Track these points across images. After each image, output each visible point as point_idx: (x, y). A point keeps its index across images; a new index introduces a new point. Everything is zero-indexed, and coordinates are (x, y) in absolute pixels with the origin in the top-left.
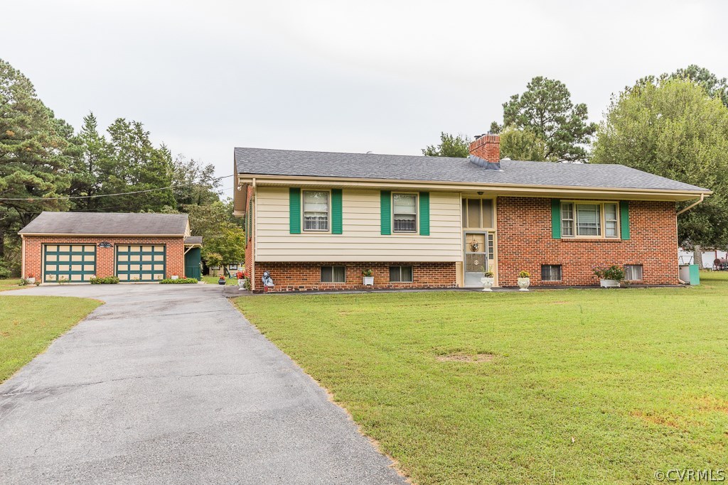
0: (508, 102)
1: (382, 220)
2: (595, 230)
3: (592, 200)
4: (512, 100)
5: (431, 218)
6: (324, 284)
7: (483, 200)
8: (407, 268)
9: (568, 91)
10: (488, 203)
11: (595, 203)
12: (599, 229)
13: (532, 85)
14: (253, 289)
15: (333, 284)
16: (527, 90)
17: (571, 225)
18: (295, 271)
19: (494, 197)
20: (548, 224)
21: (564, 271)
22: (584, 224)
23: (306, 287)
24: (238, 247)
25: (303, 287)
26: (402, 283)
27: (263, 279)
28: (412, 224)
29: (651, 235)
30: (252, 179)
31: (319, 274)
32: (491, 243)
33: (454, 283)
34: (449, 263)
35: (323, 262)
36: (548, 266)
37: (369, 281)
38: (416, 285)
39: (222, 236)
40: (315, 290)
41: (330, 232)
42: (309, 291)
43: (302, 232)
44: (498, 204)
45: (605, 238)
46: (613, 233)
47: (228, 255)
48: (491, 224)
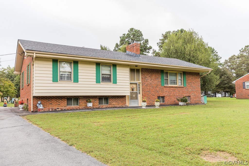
0: (122, 36)
1: (96, 76)
2: (175, 82)
3: (174, 71)
4: (123, 36)
5: (117, 76)
6: (68, 107)
7: (136, 69)
8: (106, 98)
9: (142, 34)
10: (138, 71)
11: (175, 72)
12: (176, 82)
13: (130, 31)
14: (32, 110)
15: (73, 106)
16: (128, 32)
17: (167, 81)
18: (54, 101)
19: (140, 68)
20: (160, 80)
21: (166, 99)
22: (171, 80)
23: (60, 108)
24: (10, 89)
25: (59, 109)
26: (104, 105)
27: (38, 105)
28: (109, 78)
29: (193, 85)
30: (34, 53)
31: (66, 102)
32: (139, 87)
33: (125, 105)
34: (123, 96)
35: (68, 96)
36: (160, 97)
37: (90, 105)
38: (111, 106)
39: (3, 84)
40: (65, 110)
41: (73, 81)
42: (62, 110)
43: (59, 81)
44: (142, 71)
45: (178, 86)
46: (181, 84)
47: (5, 93)
48: (139, 79)
